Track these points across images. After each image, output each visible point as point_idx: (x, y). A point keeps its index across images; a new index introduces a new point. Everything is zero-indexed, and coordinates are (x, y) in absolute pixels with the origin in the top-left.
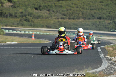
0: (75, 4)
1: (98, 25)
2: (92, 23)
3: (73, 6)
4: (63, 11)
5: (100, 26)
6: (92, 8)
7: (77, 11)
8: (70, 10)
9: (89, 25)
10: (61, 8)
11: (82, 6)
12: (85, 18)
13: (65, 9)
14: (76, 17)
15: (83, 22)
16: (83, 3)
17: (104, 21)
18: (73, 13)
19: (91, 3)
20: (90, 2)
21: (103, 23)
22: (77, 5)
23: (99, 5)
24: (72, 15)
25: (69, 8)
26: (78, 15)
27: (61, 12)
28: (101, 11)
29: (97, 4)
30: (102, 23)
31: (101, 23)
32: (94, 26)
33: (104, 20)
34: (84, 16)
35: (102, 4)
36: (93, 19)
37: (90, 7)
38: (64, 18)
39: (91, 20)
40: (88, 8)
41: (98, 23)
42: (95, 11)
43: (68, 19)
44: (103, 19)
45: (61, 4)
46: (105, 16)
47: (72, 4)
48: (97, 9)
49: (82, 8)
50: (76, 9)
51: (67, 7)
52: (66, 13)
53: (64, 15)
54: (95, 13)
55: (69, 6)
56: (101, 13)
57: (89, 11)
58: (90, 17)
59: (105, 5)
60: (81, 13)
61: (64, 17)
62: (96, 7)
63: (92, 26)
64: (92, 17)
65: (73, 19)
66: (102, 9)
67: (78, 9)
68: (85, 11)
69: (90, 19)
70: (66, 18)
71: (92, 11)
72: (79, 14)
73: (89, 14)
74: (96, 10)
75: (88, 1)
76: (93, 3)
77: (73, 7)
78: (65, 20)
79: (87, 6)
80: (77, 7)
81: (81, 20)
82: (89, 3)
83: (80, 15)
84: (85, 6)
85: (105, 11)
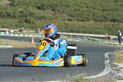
2: (104, 26)
3: (83, 5)
4: (70, 11)
5: (113, 30)
6: (105, 8)
7: (86, 11)
9: (101, 29)
10: (68, 8)
11: (93, 6)
13: (73, 9)
14: (85, 19)
15: (94, 24)
21: (117, 26)
22: (87, 4)
24: (81, 16)
25: (77, 7)
26: (87, 16)
31: (115, 26)
35: (116, 3)
36: (106, 21)
37: (103, 7)
38: (71, 20)
39: (103, 23)
40: (99, 8)
41: (111, 26)
42: (108, 12)
43: (76, 21)
48: (111, 10)
49: (93, 8)
50: (85, 9)
51: (75, 6)
52: (73, 13)
53: (72, 16)
54: (108, 14)
56: (115, 14)
57: (100, 12)
60: (91, 14)
61: (71, 18)
62: (109, 7)
65: (82, 21)
67: (88, 9)
68: (96, 12)
69: (101, 21)
70: (74, 20)
71: (104, 12)
72: (89, 15)
77: (82, 7)
78: (72, 22)
80: (87, 7)
81: (92, 22)
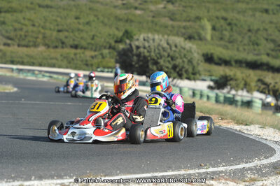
0: (29, 20)
1: (73, 59)
8: (21, 29)
12: (48, 46)
16: (44, 17)
17: (83, 53)
18: (26, 36)
19: (59, 19)
20: (58, 16)
23: (74, 22)
27: (4, 32)
28: (76, 34)
29: (69, 21)
30: (80, 57)
32: (65, 61)
33: (83, 50)
34: (47, 42)
44: (82, 48)
45: (4, 18)
46: (84, 43)
47: (24, 18)
55: (19, 23)
58: (57, 44)
59: (83, 23)
63: (62, 60)
64: (60, 45)
66: (79, 30)
73: (56, 38)
74: (67, 31)
75: (53, 15)
76: (61, 18)
79: (51, 23)
82: (54, 18)
83: (39, 40)
84: (48, 24)
85: (84, 35)
